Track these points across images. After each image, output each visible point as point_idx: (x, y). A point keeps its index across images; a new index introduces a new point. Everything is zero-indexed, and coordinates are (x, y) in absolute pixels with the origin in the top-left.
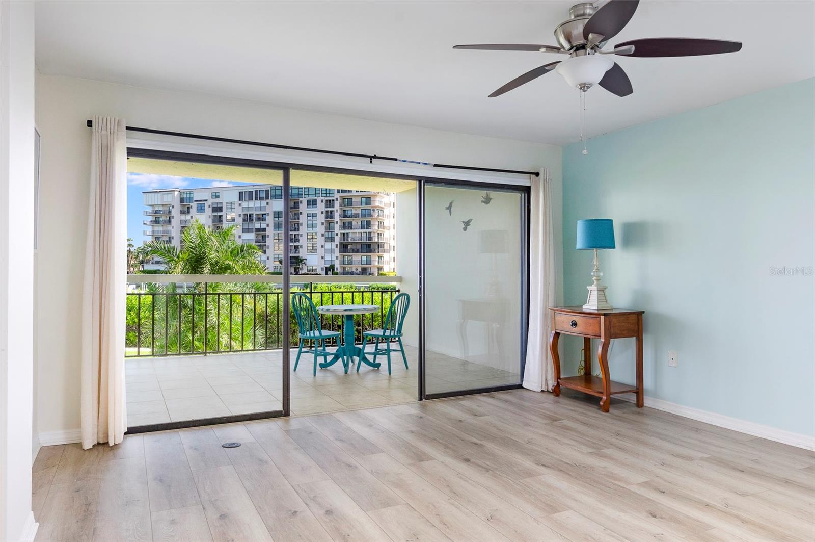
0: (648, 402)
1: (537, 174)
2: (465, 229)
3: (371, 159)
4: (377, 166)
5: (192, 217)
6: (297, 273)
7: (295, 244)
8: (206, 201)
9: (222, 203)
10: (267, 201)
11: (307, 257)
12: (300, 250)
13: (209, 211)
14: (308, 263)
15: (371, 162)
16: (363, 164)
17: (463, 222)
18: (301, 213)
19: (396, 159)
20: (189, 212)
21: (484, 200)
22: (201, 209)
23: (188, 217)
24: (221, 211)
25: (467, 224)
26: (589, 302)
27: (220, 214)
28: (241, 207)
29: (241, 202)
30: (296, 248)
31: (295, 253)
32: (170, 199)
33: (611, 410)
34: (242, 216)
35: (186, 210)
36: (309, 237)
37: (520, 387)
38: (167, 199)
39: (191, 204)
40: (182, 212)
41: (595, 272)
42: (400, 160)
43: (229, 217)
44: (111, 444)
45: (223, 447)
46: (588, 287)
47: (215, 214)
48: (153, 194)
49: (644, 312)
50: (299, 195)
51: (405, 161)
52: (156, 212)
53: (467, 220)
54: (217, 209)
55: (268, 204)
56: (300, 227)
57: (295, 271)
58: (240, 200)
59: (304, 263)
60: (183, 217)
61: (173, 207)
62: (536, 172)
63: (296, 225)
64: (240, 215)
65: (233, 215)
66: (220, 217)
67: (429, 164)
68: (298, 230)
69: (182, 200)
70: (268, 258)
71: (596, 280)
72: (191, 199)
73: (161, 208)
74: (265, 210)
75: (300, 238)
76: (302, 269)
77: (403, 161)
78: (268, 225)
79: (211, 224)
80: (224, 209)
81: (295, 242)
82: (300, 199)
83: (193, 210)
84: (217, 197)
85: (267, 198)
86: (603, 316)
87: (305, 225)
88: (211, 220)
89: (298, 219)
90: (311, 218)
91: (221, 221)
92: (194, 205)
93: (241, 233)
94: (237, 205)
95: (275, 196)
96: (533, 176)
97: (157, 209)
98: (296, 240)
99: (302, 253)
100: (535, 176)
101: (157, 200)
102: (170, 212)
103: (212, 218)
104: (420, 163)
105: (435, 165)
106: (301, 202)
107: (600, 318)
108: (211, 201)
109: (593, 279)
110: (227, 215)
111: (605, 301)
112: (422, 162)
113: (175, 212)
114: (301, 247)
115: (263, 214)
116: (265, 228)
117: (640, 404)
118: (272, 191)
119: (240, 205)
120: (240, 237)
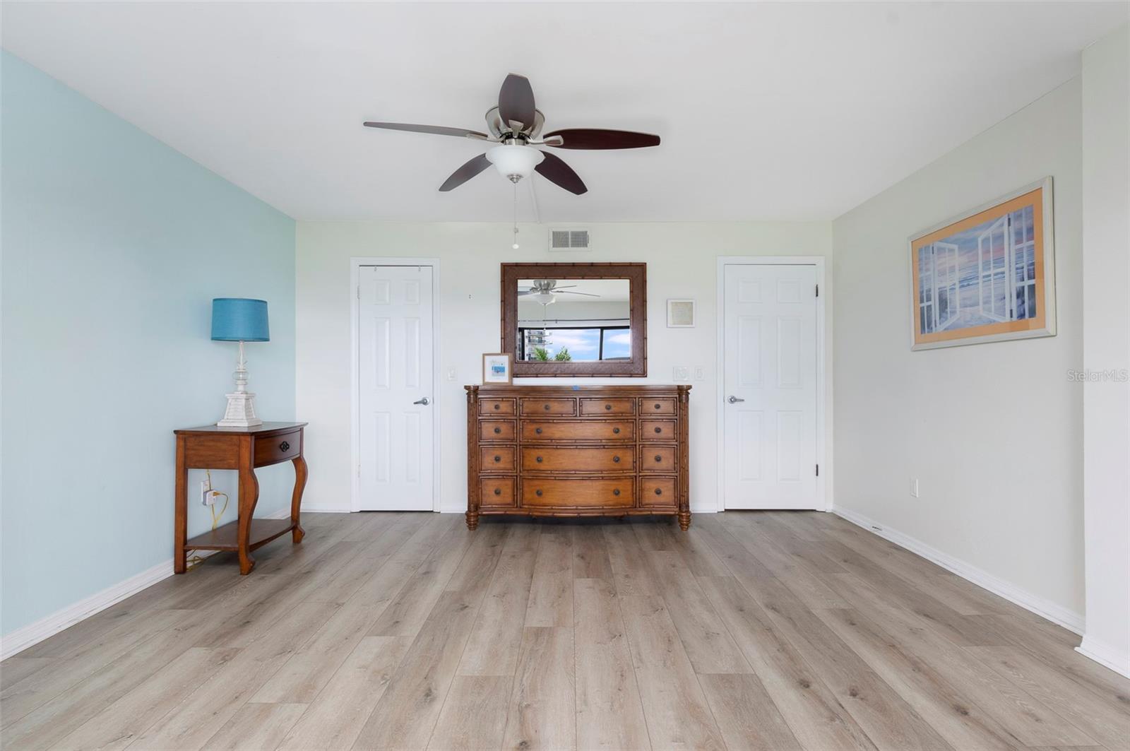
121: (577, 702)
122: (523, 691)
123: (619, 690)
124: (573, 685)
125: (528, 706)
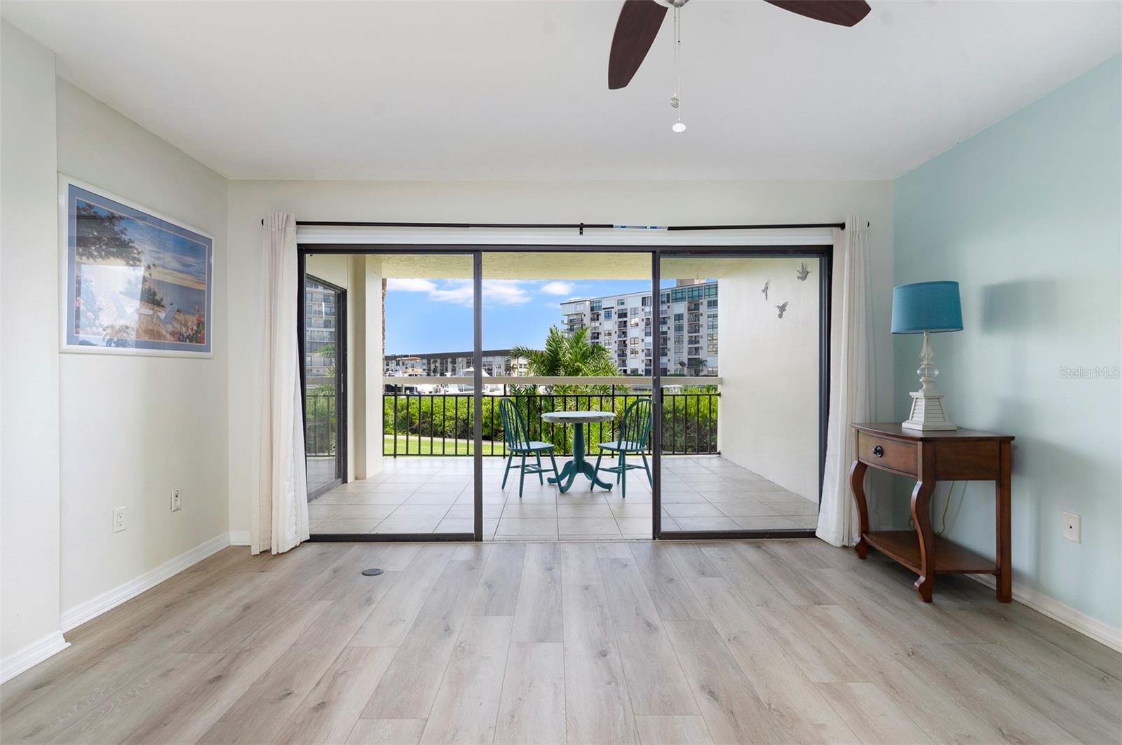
0: (1020, 593)
1: (842, 226)
2: (780, 316)
3: (581, 229)
4: (591, 238)
5: (600, 324)
6: (697, 375)
7: (696, 346)
8: (613, 308)
9: (626, 309)
10: (668, 304)
11: (708, 359)
12: (701, 351)
13: (615, 317)
14: (708, 364)
15: (581, 233)
16: (572, 238)
17: (778, 307)
18: (701, 315)
19: (611, 226)
20: (598, 320)
21: (800, 275)
22: (608, 316)
23: (597, 324)
24: (626, 317)
25: (782, 308)
26: (912, 417)
27: (625, 319)
28: (643, 313)
29: (643, 307)
30: (697, 349)
31: (696, 355)
32: (582, 309)
33: (936, 598)
34: (645, 320)
35: (596, 317)
36: (709, 338)
37: (811, 535)
38: (580, 308)
39: (600, 312)
40: (592, 320)
41: (924, 369)
42: (617, 227)
43: (633, 322)
44: (274, 552)
45: (363, 574)
46: (911, 394)
47: (621, 320)
48: (568, 305)
49: (1013, 438)
50: (699, 296)
51: (624, 227)
52: (571, 321)
53: (782, 304)
54: (623, 315)
55: (669, 307)
56: (700, 328)
57: (695, 373)
58: (643, 305)
59: (705, 365)
60: (593, 325)
61: (585, 315)
62: (841, 223)
63: (697, 327)
64: (643, 320)
65: (637, 320)
66: (625, 322)
67: (660, 228)
68: (699, 332)
69: (592, 309)
70: (669, 360)
71: (926, 382)
72: (599, 308)
73: (575, 317)
74: (666, 314)
75: (701, 340)
76: (702, 371)
77: (622, 227)
78: (669, 328)
79: (617, 330)
80: (629, 315)
81: (696, 343)
82: (701, 301)
83: (602, 318)
84: (623, 304)
85: (668, 302)
86: (921, 443)
87: (705, 325)
88: (617, 326)
89: (699, 320)
90: (711, 319)
91: (625, 326)
92: (602, 313)
93: (643, 337)
94: (640, 310)
95: (676, 299)
96: (837, 230)
97: (571, 318)
98: (697, 342)
99: (702, 355)
100: (839, 229)
101: (571, 310)
102: (582, 320)
103: (618, 323)
104: (646, 228)
105: (670, 229)
106: (702, 303)
107: (917, 445)
108: (617, 308)
109: (921, 380)
110: (632, 320)
111: (941, 416)
112: (649, 225)
113: (587, 321)
114: (702, 348)
115: (664, 318)
116: (666, 332)
117: (1004, 594)
118: (674, 295)
119: (643, 310)
120: (643, 340)
121: (563, 686)
122: (619, 698)
123: (520, 699)
124: (568, 705)
125: (609, 683)
